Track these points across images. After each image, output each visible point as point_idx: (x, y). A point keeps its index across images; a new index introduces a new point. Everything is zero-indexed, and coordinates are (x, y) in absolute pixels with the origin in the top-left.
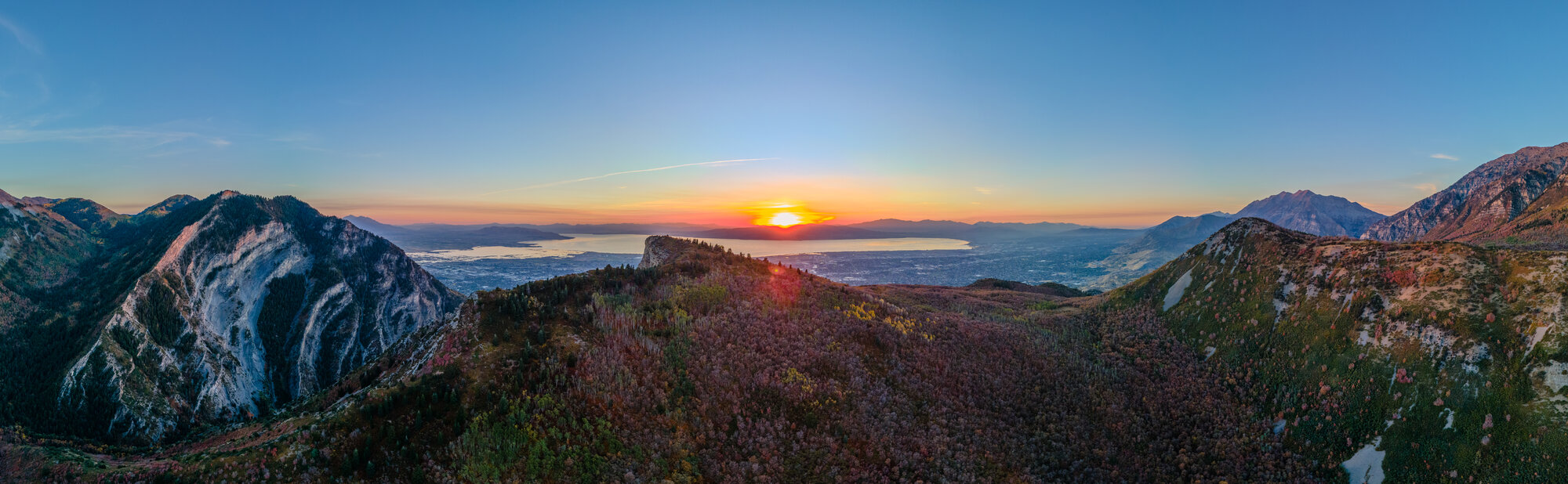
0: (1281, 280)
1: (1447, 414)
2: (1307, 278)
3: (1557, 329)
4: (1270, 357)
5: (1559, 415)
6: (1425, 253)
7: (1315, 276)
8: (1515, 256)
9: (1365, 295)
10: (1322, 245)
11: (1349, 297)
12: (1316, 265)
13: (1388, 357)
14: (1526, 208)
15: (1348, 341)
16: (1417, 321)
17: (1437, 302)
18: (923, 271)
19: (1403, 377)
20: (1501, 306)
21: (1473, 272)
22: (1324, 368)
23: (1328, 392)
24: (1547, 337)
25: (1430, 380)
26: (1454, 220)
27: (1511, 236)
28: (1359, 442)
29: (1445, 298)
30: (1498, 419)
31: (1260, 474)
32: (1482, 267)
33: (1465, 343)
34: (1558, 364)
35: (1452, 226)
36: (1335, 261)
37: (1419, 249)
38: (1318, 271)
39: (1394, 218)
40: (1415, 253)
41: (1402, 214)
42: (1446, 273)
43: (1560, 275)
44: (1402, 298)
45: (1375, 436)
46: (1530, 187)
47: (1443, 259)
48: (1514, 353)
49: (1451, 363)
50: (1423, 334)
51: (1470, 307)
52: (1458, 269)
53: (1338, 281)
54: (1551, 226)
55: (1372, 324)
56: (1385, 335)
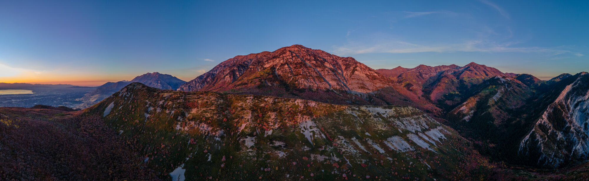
0: (147, 106)
1: (209, 155)
2: (157, 105)
3: (250, 124)
4: (143, 134)
5: (250, 156)
6: (201, 96)
7: (160, 104)
8: (234, 97)
9: (179, 112)
10: (163, 93)
11: (173, 112)
12: (160, 100)
13: (187, 134)
14: (238, 79)
15: (172, 128)
16: (198, 121)
17: (205, 114)
18: (15, 102)
19: (193, 142)
20: (229, 115)
21: (219, 103)
22: (163, 138)
23: (164, 147)
24: (246, 127)
25: (203, 143)
26: (211, 83)
27: (233, 89)
28: (175, 166)
29: (208, 112)
30: (227, 158)
31: (139, 177)
32: (222, 101)
33: (216, 129)
34: (250, 137)
35: (211, 86)
36: (167, 99)
37: (199, 94)
38: (161, 103)
39: (189, 82)
40: (197, 96)
41: (192, 81)
42: (209, 103)
43: (251, 104)
44: (192, 112)
45: (182, 163)
46: (239, 71)
47: (207, 98)
48: (234, 133)
49: (210, 137)
50: (200, 126)
51: (218, 116)
52: (213, 102)
53: (169, 106)
54: (247, 85)
55: (181, 122)
56: (186, 126)
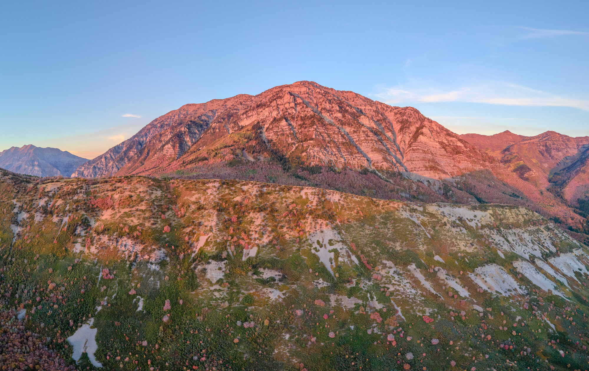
0: (16, 210)
1: (138, 300)
2: (34, 208)
3: (214, 237)
4: (12, 265)
5: (217, 299)
6: (118, 185)
7: (40, 206)
8: (183, 184)
9: (77, 218)
10: (44, 184)
11: (66, 219)
12: (40, 198)
13: (96, 261)
14: (189, 149)
15: (66, 250)
16: (115, 234)
17: (129, 220)
19: (107, 275)
20: (174, 220)
21: (153, 196)
22: (50, 270)
23: (54, 288)
24: (207, 243)
25: (126, 276)
26: (138, 160)
27: (179, 169)
28: (78, 324)
29: (134, 216)
30: (174, 304)
31: (10, 349)
32: (159, 193)
33: (149, 249)
34: (215, 262)
35: (136, 164)
36: (54, 195)
37: (114, 182)
38: (42, 203)
39: (94, 161)
40: (111, 185)
41: (100, 157)
42: (134, 198)
43: (215, 197)
44: (103, 218)
45: (89, 318)
46: (191, 133)
47: (131, 188)
48: (184, 255)
49: (140, 263)
50: (119, 243)
51: (152, 222)
52: (142, 195)
53: (57, 208)
54: (207, 161)
55: (83, 238)
56: (93, 245)
